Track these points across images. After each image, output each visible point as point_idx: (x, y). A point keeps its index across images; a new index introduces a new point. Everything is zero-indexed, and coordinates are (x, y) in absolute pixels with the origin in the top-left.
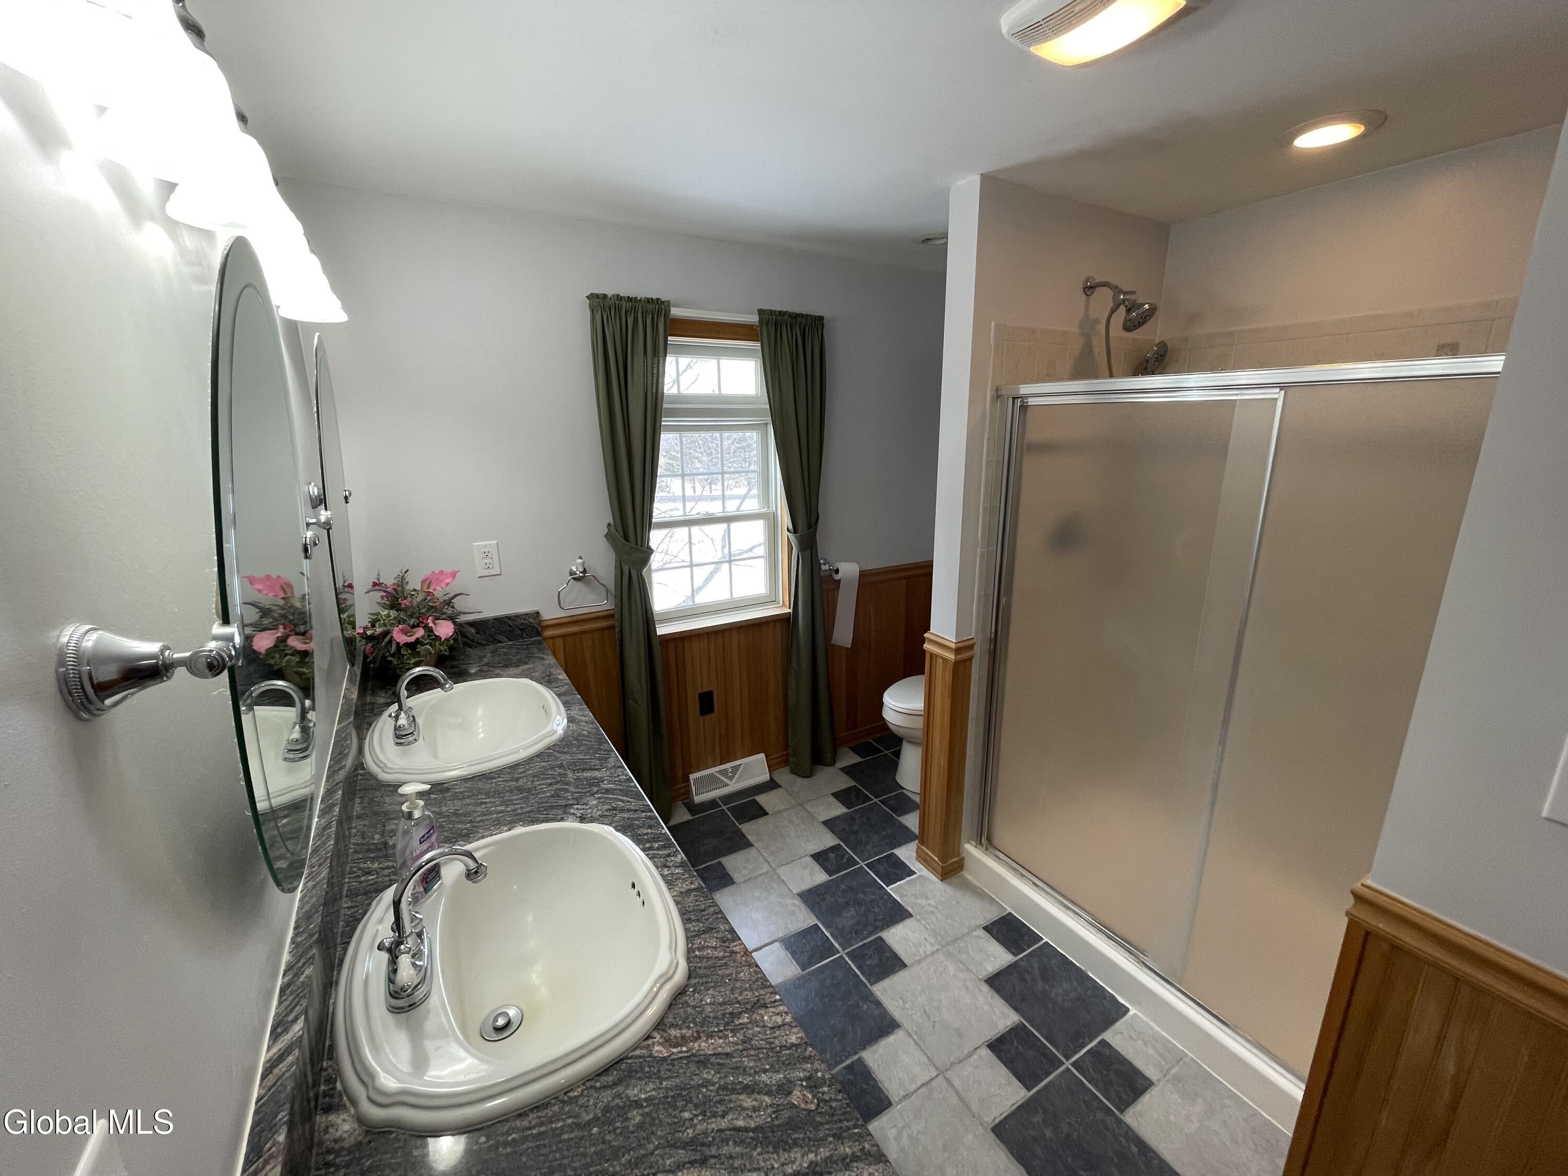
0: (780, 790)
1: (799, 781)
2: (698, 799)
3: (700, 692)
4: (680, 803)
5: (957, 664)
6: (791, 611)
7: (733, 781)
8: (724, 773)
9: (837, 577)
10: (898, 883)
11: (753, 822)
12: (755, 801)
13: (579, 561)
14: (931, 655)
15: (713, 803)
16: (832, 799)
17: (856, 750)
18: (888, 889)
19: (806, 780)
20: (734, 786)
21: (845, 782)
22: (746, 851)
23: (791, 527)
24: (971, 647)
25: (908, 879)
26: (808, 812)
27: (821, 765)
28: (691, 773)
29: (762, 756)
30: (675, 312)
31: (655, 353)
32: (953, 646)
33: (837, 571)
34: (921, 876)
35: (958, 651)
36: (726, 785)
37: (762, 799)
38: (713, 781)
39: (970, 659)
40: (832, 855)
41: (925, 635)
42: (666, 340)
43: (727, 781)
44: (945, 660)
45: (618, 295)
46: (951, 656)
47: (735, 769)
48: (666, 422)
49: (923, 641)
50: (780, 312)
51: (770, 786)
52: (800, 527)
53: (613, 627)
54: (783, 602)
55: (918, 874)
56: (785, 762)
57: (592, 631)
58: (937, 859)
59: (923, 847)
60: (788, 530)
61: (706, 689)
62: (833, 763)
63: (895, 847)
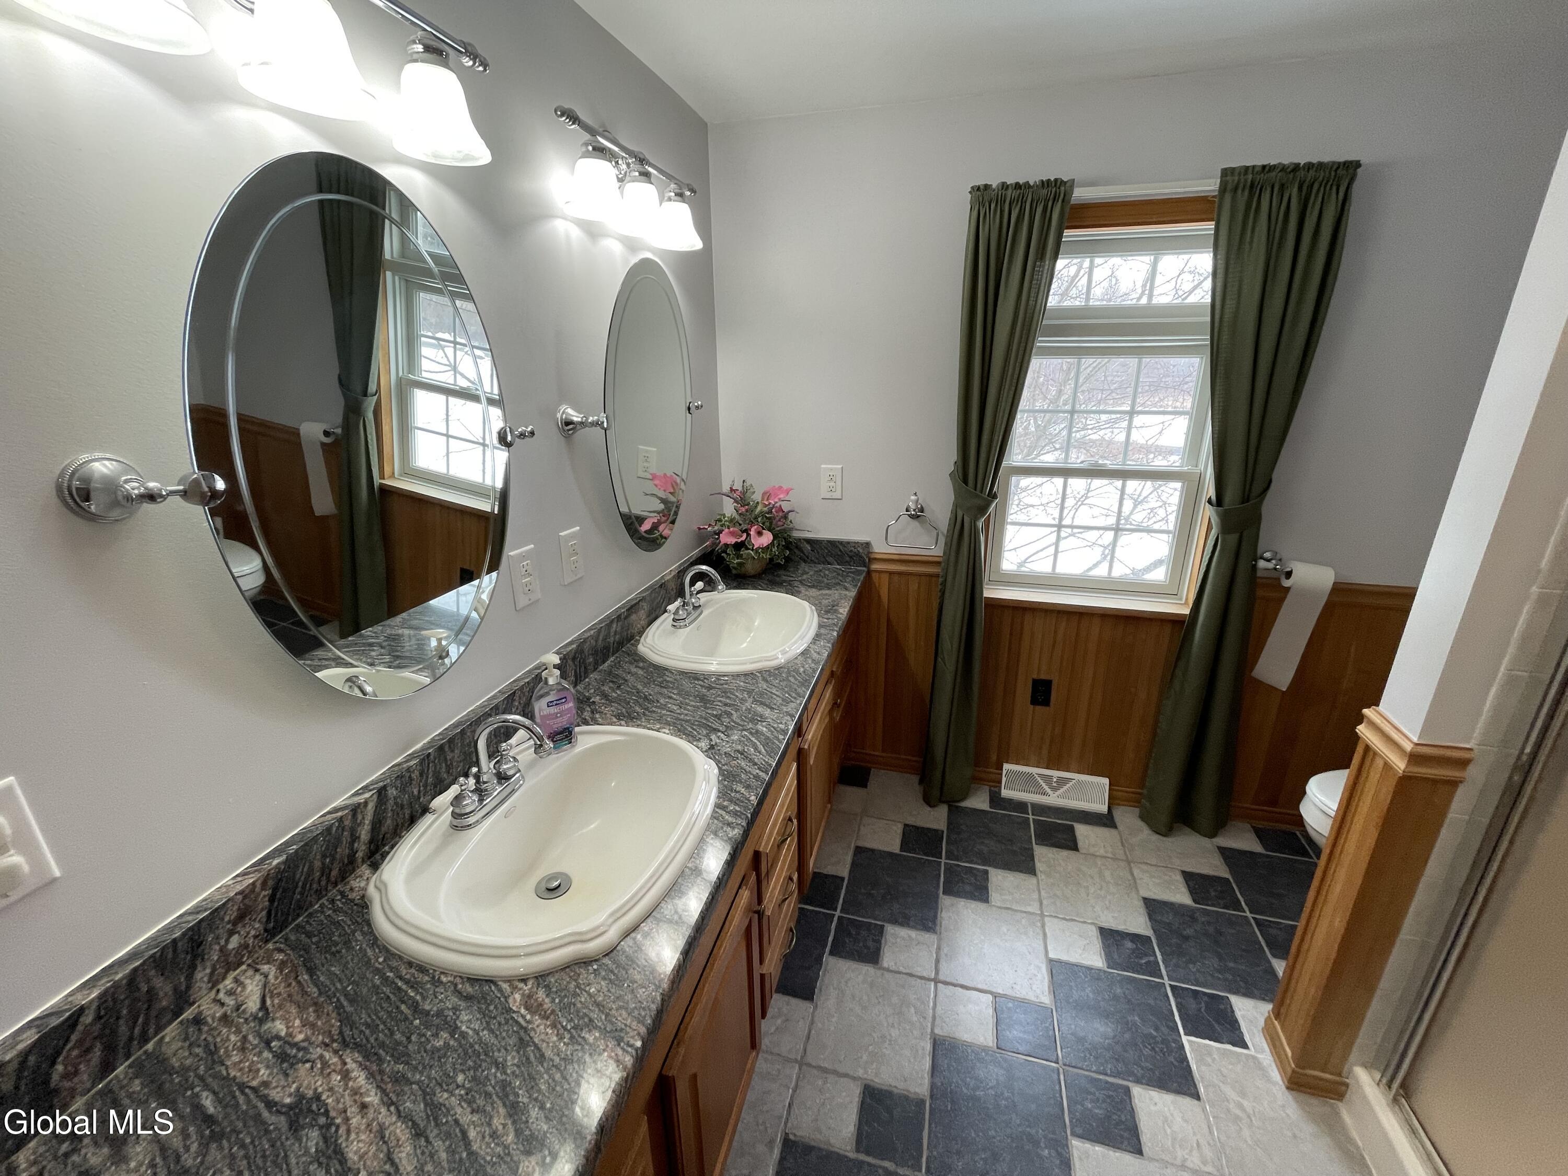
0: (1113, 831)
1: (1145, 832)
2: (1005, 793)
3: (1035, 677)
4: (987, 788)
5: (1405, 781)
6: (1186, 611)
7: (1059, 792)
8: (1048, 779)
9: (1286, 583)
10: (1207, 1042)
11: (1055, 850)
12: (1072, 829)
13: (913, 498)
14: (1367, 748)
15: (1021, 806)
16: (1179, 878)
17: (1260, 834)
18: (1185, 1039)
19: (1157, 836)
20: (1053, 799)
21: (1215, 867)
22: (1022, 876)
23: (1214, 498)
24: (1463, 763)
25: (1229, 1047)
26: (1132, 874)
27: (1188, 826)
28: (1007, 762)
29: (1106, 781)
30: (1080, 194)
31: (1041, 255)
32: (1408, 747)
33: (1289, 574)
34: (1254, 1058)
35: (1414, 758)
36: (1044, 794)
37: (1082, 830)
38: (1029, 782)
39: (1454, 784)
40: (1129, 945)
41: (1366, 711)
42: (1060, 236)
43: (1049, 791)
44: (1387, 766)
45: (1003, 184)
46: (1400, 765)
47: (1062, 782)
48: (1041, 342)
49: (1360, 719)
50: (1264, 167)
51: (1106, 821)
52: (1228, 498)
53: (937, 576)
54: (1187, 599)
55: (1252, 1052)
56: (1134, 801)
57: (920, 575)
58: (1290, 1054)
59: (1276, 1023)
60: (1210, 501)
61: (1043, 677)
62: (1212, 835)
63: (1236, 992)
